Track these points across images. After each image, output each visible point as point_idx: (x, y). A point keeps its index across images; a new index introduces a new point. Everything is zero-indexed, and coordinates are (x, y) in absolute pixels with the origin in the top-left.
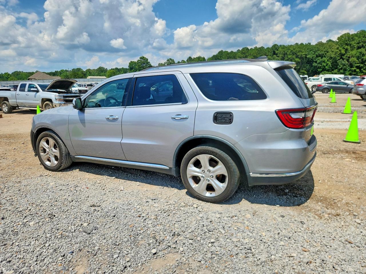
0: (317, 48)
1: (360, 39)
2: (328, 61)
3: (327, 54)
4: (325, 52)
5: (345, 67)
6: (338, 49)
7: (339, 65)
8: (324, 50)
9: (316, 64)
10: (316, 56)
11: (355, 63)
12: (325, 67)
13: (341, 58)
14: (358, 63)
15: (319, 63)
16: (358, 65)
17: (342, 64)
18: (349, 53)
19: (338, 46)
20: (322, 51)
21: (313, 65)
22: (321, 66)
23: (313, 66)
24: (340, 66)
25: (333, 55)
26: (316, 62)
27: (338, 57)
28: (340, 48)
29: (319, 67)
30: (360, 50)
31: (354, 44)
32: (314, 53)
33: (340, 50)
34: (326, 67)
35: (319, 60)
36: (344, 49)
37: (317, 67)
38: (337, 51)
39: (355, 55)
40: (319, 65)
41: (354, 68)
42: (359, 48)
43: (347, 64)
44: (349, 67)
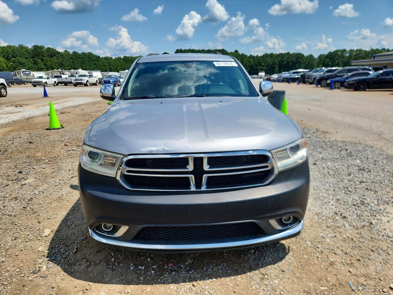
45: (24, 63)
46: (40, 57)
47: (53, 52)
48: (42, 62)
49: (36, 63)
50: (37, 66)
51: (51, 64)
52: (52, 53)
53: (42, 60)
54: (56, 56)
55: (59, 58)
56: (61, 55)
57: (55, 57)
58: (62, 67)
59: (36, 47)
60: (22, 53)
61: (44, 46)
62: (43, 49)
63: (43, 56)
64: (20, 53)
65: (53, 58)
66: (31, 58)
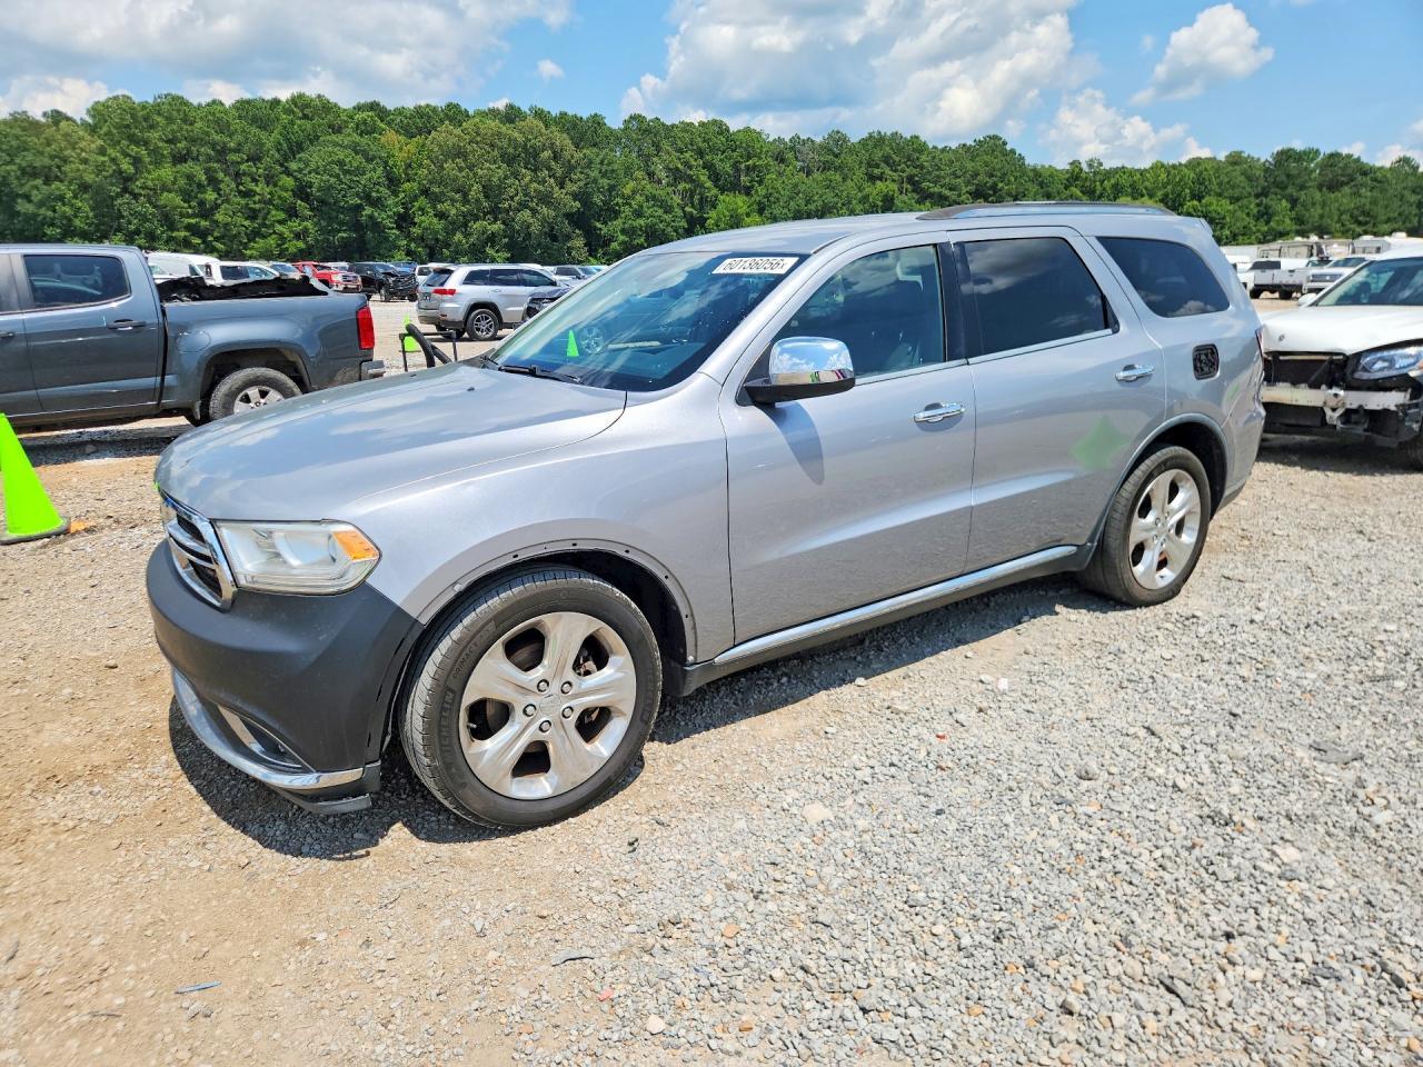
0: (17, 137)
1: (175, 127)
2: (75, 197)
3: (66, 168)
4: (52, 157)
5: (147, 225)
6: (102, 151)
7: (123, 217)
8: (48, 149)
9: (30, 208)
10: (19, 173)
11: (182, 215)
12: (70, 220)
13: (125, 190)
14: (189, 216)
15: (41, 204)
16: (193, 221)
17: (136, 214)
18: (149, 173)
19: (100, 142)
20: (42, 153)
21: (19, 208)
22: (54, 219)
23: (18, 213)
24: (130, 223)
25: (92, 176)
26: (27, 197)
27: (112, 185)
28: (110, 151)
29: (44, 218)
30: (185, 168)
31: (161, 144)
32: (8, 159)
33: (113, 160)
34: (77, 222)
35: (38, 189)
36: (130, 156)
37: (39, 219)
38: (103, 162)
39: (174, 183)
40: (43, 211)
41: (183, 234)
42: (179, 159)
43: (153, 214)
44: (162, 226)
45: (1224, 218)
46: (1291, 190)
47: (1344, 169)
48: (1292, 209)
49: (1267, 213)
50: (1267, 222)
51: (1322, 216)
52: (1342, 173)
53: (1294, 202)
54: (1353, 184)
55: (1363, 191)
56: (1375, 180)
57: (1346, 190)
58: (1366, 223)
59: (1285, 156)
60: (1229, 182)
61: (1317, 150)
62: (1313, 160)
63: (1302, 187)
64: (1220, 184)
65: (1336, 194)
66: (1252, 199)
